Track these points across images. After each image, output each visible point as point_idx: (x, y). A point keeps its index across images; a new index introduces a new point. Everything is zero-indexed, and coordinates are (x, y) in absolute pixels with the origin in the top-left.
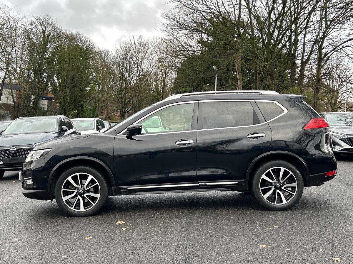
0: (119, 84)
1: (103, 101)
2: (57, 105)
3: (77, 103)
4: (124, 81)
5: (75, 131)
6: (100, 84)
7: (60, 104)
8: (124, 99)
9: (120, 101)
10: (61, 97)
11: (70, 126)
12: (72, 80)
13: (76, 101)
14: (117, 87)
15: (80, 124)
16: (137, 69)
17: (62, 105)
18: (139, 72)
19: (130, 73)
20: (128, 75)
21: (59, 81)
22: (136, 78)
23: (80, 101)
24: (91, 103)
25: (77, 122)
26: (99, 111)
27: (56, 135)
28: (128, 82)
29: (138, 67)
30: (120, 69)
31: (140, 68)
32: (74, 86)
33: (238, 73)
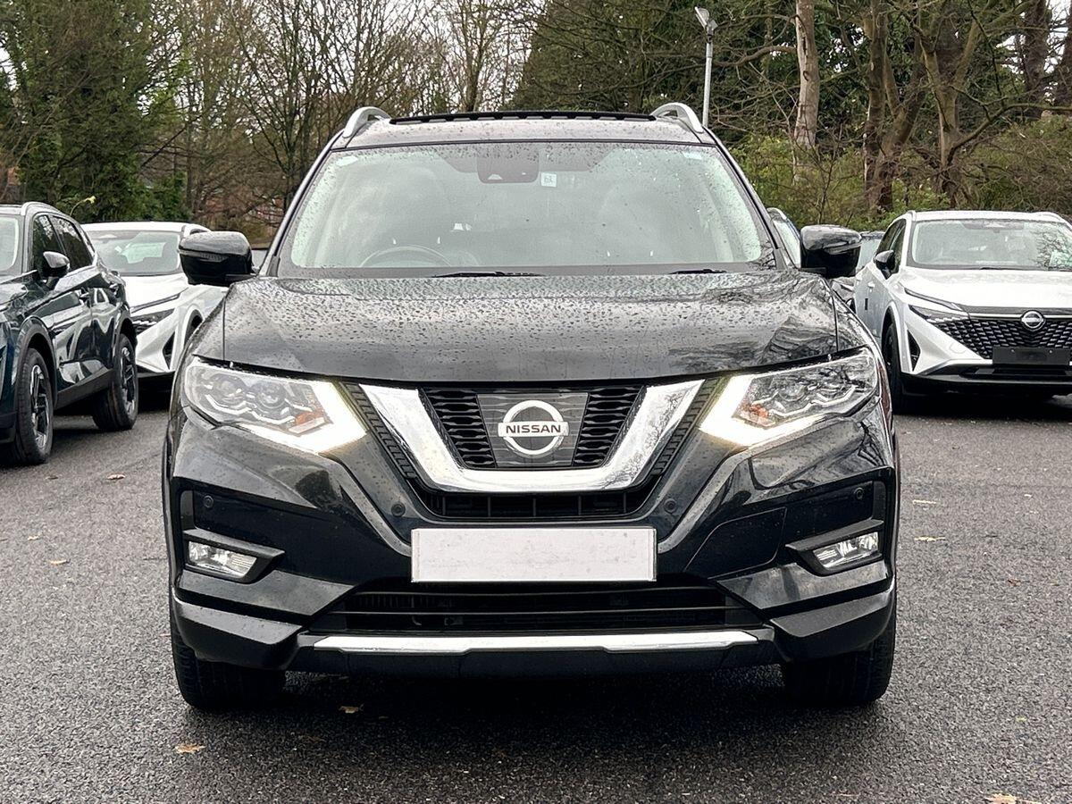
0: (281, 85)
1: (211, 159)
2: (11, 171)
3: (98, 167)
4: (301, 74)
5: (100, 275)
6: (196, 84)
7: (22, 166)
8: (297, 153)
9: (284, 159)
10: (26, 138)
11: (80, 256)
12: (77, 62)
13: (93, 155)
14: (271, 100)
15: (118, 249)
16: (360, 21)
17: (31, 172)
18: (365, 36)
19: (327, 37)
20: (318, 49)
21: (21, 69)
22: (352, 58)
23: (113, 158)
24: (157, 166)
25: (106, 241)
26: (189, 204)
27: (18, 289)
28: (320, 76)
29: (363, 12)
30: (283, 18)
31: (370, 18)
32: (86, 91)
33: (804, 45)
